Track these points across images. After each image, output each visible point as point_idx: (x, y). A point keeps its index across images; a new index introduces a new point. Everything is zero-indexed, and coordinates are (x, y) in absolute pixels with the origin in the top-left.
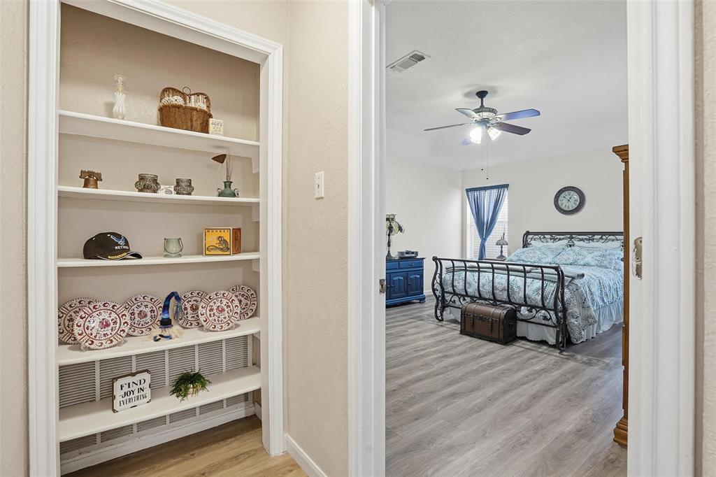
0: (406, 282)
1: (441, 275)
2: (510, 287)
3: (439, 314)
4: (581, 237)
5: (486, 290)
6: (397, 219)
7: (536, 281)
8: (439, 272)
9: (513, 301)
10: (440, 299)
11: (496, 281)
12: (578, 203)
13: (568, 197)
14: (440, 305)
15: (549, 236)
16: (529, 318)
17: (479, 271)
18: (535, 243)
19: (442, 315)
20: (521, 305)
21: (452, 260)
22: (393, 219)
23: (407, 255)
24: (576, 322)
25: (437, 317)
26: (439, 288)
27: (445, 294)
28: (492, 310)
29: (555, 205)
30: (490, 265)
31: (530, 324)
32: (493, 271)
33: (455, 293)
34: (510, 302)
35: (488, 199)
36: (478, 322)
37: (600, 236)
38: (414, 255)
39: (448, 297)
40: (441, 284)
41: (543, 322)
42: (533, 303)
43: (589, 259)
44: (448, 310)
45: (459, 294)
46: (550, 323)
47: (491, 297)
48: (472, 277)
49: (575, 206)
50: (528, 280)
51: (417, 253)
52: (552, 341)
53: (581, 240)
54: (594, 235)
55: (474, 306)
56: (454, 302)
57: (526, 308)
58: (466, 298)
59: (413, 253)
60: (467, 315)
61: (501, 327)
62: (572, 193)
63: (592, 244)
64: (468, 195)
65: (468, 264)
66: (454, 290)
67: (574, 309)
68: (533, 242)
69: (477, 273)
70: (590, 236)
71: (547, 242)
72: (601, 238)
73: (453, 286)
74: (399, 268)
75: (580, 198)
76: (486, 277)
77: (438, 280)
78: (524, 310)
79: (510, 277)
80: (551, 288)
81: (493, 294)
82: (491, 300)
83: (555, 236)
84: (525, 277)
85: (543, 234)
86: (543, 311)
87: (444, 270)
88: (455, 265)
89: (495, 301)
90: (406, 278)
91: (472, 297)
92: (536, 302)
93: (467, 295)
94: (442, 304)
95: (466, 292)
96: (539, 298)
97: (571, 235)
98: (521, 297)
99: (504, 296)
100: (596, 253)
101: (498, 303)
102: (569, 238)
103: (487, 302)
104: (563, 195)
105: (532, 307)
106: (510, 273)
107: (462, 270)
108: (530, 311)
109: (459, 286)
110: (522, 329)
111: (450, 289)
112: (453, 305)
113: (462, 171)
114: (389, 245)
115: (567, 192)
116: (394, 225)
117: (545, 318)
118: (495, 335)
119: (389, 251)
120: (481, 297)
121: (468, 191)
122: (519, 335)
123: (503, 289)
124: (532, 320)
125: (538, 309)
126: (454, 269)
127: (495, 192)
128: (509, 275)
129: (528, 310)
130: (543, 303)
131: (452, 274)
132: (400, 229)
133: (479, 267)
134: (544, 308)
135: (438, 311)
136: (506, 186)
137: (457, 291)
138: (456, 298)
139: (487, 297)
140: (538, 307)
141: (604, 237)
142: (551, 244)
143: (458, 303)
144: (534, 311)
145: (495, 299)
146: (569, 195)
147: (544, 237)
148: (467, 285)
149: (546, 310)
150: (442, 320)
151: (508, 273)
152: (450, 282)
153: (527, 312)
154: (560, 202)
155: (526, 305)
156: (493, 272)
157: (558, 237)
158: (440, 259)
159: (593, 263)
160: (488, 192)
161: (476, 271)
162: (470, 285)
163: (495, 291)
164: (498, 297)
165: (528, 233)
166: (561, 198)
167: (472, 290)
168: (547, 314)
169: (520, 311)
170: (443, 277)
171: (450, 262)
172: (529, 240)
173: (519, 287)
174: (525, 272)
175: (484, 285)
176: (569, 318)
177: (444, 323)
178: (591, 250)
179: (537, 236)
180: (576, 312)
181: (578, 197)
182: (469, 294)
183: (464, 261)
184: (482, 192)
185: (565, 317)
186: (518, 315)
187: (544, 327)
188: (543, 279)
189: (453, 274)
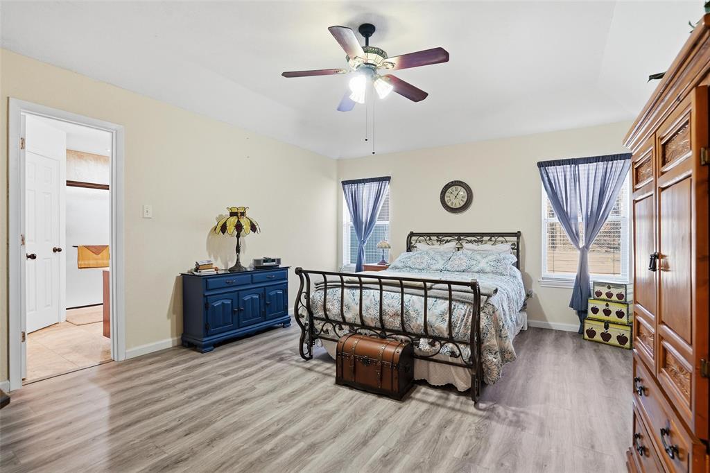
0: (262, 301)
1: (308, 293)
2: (405, 311)
3: (306, 351)
4: (469, 238)
5: (371, 314)
6: (248, 214)
7: (440, 301)
8: (305, 290)
9: (409, 330)
10: (307, 327)
11: (385, 302)
12: (465, 200)
13: (455, 193)
14: (307, 336)
15: (435, 238)
16: (430, 354)
17: (361, 288)
18: (421, 246)
19: (310, 351)
20: (419, 336)
21: (324, 274)
22: (243, 214)
23: (264, 264)
24: (494, 360)
25: (303, 355)
26: (305, 313)
27: (315, 321)
28: (381, 347)
29: (442, 202)
30: (377, 280)
31: (432, 364)
32: (381, 287)
33: (327, 319)
34: (404, 332)
35: (367, 193)
36: (361, 368)
37: (489, 238)
38: (274, 263)
39: (318, 325)
40: (308, 307)
41: (450, 360)
42: (436, 333)
43: (483, 264)
44: (319, 342)
45: (334, 321)
46: (459, 361)
47: (379, 325)
48: (351, 296)
49: (462, 204)
50: (430, 301)
51: (279, 261)
52: (462, 385)
53: (471, 242)
54: (483, 237)
55: (354, 342)
56: (327, 331)
57: (426, 340)
58: (343, 326)
59: (273, 260)
60: (346, 356)
61: (395, 374)
62: (459, 188)
63: (481, 247)
64: (344, 189)
65: (346, 278)
66: (326, 314)
67: (491, 341)
68: (418, 245)
69: (358, 291)
70: (479, 237)
71: (433, 244)
72: (490, 240)
73: (325, 310)
74: (253, 283)
75: (468, 194)
76: (371, 295)
77: (304, 301)
78: (424, 344)
79: (405, 296)
80: (461, 311)
81: (381, 320)
82: (378, 329)
83: (441, 237)
84: (426, 296)
85: (429, 235)
86: (451, 345)
87: (312, 286)
88: (328, 280)
89: (383, 332)
90: (263, 296)
91: (351, 325)
92: (441, 333)
93: (344, 322)
94: (310, 335)
95: (343, 318)
96: (445, 326)
97: (459, 236)
98: (419, 325)
99: (397, 323)
100: (491, 258)
101: (388, 333)
102: (457, 240)
103: (372, 332)
104: (450, 190)
105: (434, 339)
106: (405, 290)
107: (338, 286)
108: (432, 344)
109: (334, 310)
110: (420, 369)
111: (321, 314)
112: (326, 336)
113: (338, 160)
114: (238, 250)
115: (454, 188)
116: (244, 222)
117: (453, 354)
118: (387, 386)
119: (238, 260)
120: (363, 325)
121: (344, 183)
122: (417, 377)
123: (396, 314)
124: (434, 357)
125: (442, 342)
126: (326, 285)
127: (375, 185)
128: (402, 293)
129: (429, 343)
130: (450, 333)
131: (323, 292)
132: (253, 228)
133: (361, 282)
134: (450, 340)
135: (305, 345)
136: (388, 179)
137: (331, 317)
138: (329, 327)
139: (373, 325)
140: (442, 339)
141: (493, 239)
142: (437, 246)
143: (332, 334)
144: (437, 344)
145: (383, 328)
146: (456, 190)
147: (430, 239)
148: (345, 309)
149: (454, 342)
150: (311, 357)
151: (402, 290)
152: (320, 303)
153: (428, 347)
154: (446, 199)
155: (426, 335)
156: (381, 290)
157: (446, 238)
158: (306, 272)
159: (488, 269)
160: (367, 185)
161: (356, 287)
162: (348, 308)
163: (384, 317)
164: (388, 326)
165: (412, 234)
166: (447, 194)
167: (351, 315)
168: (455, 349)
169: (418, 345)
170: (311, 296)
171: (321, 275)
172: (413, 242)
173: (416, 311)
174: (425, 288)
175: (368, 308)
176: (485, 354)
177: (314, 362)
178: (485, 254)
179: (422, 238)
180: (494, 345)
181: (466, 194)
182: (347, 320)
183: (341, 275)
184: (361, 185)
185: (480, 353)
186: (416, 349)
187: (451, 367)
188: (450, 299)
189: (325, 292)
